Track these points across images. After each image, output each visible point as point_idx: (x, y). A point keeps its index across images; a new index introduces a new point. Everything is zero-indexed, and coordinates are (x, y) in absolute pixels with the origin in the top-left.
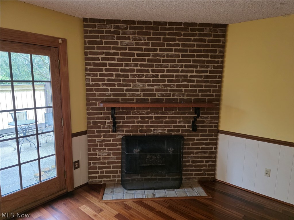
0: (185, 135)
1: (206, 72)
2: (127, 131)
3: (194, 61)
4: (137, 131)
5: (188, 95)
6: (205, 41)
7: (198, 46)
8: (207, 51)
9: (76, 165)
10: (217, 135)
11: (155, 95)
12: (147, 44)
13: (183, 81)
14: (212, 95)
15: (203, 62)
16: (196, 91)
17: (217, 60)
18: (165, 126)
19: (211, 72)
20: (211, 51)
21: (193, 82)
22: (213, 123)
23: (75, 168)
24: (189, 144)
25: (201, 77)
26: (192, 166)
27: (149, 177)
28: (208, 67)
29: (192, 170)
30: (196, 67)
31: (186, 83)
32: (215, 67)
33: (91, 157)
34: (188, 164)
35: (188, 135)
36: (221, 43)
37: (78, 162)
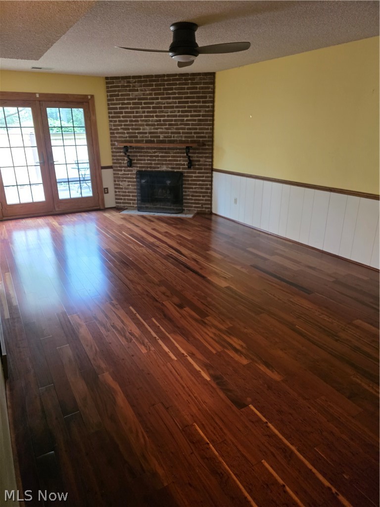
0: (185, 172)
1: (199, 116)
2: (140, 167)
3: (189, 107)
4: (148, 167)
5: (185, 137)
6: (196, 88)
7: (191, 93)
8: (198, 97)
9: (106, 191)
10: (212, 174)
11: (159, 137)
12: (151, 94)
13: (181, 124)
14: (205, 137)
15: (196, 107)
16: (191, 133)
17: (207, 105)
18: (169, 164)
19: (203, 116)
20: (202, 97)
21: (188, 125)
22: (207, 162)
23: (105, 193)
24: (188, 180)
25: (195, 120)
26: (192, 200)
27: (158, 206)
28: (200, 111)
29: (192, 203)
30: (190, 111)
31: (183, 126)
32: (206, 111)
33: (117, 187)
34: (188, 197)
35: (188, 173)
36: (210, 90)
37: (107, 188)
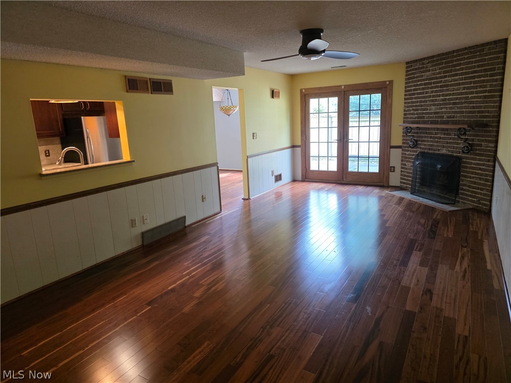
1: (485, 92)
2: (423, 148)
3: (475, 82)
4: (430, 149)
5: (468, 117)
6: (484, 60)
7: (479, 66)
8: (486, 70)
9: (393, 169)
10: (494, 162)
11: (443, 117)
12: (440, 73)
15: (483, 81)
16: (474, 112)
17: (495, 78)
18: (450, 147)
19: (489, 91)
20: (490, 70)
21: (472, 102)
22: (490, 147)
23: (391, 171)
24: (466, 167)
25: (480, 97)
26: (469, 191)
27: (434, 192)
28: (486, 86)
29: (467, 195)
30: (476, 87)
31: (466, 105)
32: (493, 86)
33: (403, 167)
34: (465, 188)
36: (501, 60)
37: (394, 167)
